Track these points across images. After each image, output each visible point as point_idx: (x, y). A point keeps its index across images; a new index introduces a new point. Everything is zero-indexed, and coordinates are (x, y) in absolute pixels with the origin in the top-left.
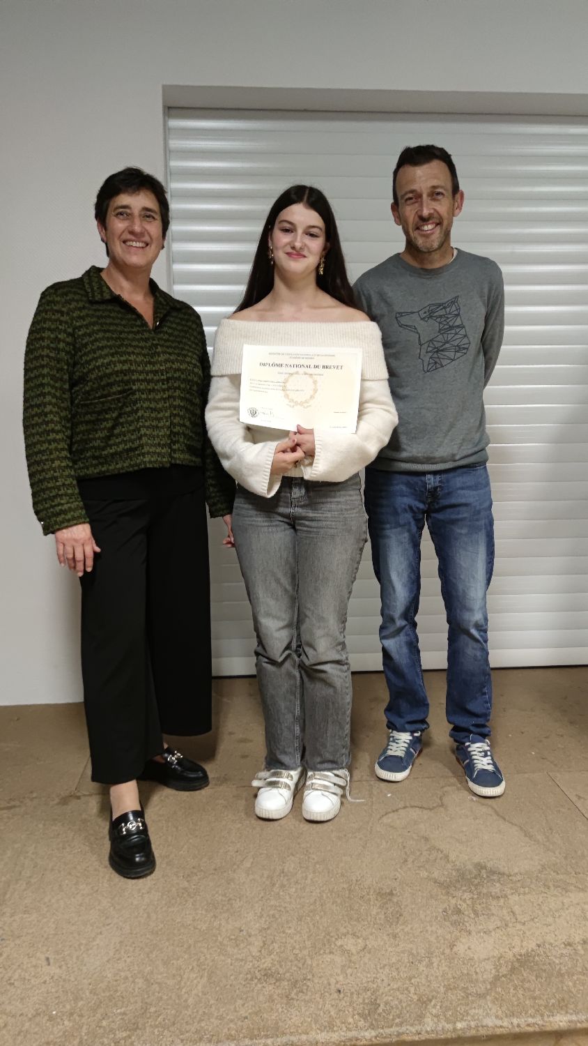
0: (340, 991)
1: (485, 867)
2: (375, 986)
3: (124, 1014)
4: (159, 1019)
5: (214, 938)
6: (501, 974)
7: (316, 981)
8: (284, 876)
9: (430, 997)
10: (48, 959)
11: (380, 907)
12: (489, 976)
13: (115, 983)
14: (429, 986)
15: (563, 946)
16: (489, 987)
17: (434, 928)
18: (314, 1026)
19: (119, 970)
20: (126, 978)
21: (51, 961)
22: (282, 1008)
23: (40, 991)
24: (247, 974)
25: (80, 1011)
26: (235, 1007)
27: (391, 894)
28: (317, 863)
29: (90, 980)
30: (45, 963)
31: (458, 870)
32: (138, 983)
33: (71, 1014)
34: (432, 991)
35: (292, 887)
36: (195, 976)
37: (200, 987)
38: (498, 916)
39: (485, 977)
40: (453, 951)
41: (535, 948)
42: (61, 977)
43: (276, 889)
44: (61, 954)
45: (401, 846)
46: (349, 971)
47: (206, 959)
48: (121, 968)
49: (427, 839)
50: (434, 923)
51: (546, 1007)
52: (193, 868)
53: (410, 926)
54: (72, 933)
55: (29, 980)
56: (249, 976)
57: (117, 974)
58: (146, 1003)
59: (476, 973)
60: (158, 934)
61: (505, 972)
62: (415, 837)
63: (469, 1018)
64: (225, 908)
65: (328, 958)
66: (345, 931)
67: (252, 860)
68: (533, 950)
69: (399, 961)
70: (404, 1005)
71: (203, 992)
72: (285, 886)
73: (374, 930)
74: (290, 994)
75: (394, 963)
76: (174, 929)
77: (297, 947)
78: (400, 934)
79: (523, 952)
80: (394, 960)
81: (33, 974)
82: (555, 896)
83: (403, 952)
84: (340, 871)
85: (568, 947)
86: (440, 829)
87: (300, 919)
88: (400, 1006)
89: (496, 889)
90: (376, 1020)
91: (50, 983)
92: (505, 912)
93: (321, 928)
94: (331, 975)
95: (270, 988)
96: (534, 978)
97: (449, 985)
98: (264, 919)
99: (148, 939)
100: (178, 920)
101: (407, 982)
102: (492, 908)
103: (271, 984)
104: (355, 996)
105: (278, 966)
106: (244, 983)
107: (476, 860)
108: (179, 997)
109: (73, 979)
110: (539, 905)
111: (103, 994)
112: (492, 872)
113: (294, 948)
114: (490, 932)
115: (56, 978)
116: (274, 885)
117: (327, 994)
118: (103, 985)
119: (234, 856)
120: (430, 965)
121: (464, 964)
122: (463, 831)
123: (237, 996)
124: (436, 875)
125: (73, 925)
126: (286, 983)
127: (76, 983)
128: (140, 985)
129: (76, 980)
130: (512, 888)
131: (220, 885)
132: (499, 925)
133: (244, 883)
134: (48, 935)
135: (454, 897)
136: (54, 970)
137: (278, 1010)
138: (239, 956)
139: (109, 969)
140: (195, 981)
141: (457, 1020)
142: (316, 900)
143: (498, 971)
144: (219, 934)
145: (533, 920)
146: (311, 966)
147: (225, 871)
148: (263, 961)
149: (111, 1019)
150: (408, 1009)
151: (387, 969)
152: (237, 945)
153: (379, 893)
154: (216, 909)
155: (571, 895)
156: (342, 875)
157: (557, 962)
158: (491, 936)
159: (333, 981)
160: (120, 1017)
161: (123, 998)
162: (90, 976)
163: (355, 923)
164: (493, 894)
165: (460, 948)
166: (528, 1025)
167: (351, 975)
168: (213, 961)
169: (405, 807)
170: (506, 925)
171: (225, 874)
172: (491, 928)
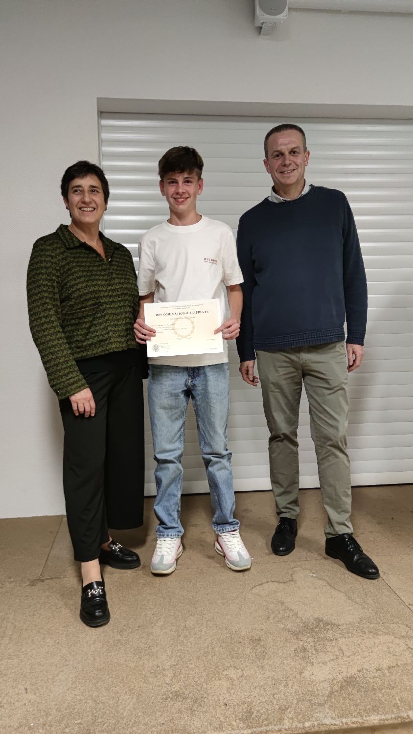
0: (226, 705)
1: (322, 621)
2: (250, 700)
3: (80, 723)
4: (104, 727)
5: (140, 672)
6: (334, 690)
7: (210, 698)
8: (186, 630)
9: (287, 707)
10: (26, 689)
11: (252, 649)
12: (327, 692)
13: (73, 704)
14: (286, 699)
15: (375, 671)
16: (326, 699)
17: (289, 662)
18: (209, 727)
19: (76, 695)
20: (81, 700)
21: (29, 690)
22: (188, 716)
23: (22, 711)
24: (163, 695)
25: (50, 722)
26: (156, 718)
27: (259, 640)
28: (209, 620)
29: (56, 702)
30: (24, 692)
31: (304, 623)
32: (89, 703)
33: (44, 725)
34: (288, 703)
35: (192, 637)
36: (128, 697)
37: (131, 704)
38: (331, 652)
39: (323, 692)
40: (302, 675)
41: (357, 673)
42: (35, 701)
43: (181, 639)
44: (35, 685)
45: (265, 609)
46: (232, 691)
47: (135, 687)
48: (77, 693)
49: (282, 603)
50: (289, 658)
51: (364, 711)
52: (124, 626)
53: (272, 662)
54: (42, 672)
55: (14, 703)
56: (164, 697)
57: (74, 698)
58: (95, 716)
59: (318, 690)
60: (101, 670)
61: (337, 689)
62: (274, 601)
63: (313, 719)
64: (147, 652)
65: (218, 683)
66: (228, 665)
67: (164, 620)
68: (355, 674)
69: (265, 683)
70: (270, 712)
71: (133, 708)
72: (187, 637)
73: (248, 664)
74: (193, 707)
75: (262, 685)
76: (112, 667)
77: (197, 676)
78: (266, 666)
79: (348, 675)
80: (262, 683)
81: (16, 700)
82: (370, 638)
83: (268, 678)
84: (224, 626)
85: (379, 671)
86: (291, 596)
87: (198, 658)
88: (267, 713)
89: (330, 635)
90: (251, 723)
91: (28, 705)
92: (336, 649)
93: (212, 663)
94: (220, 694)
95: (179, 704)
96: (356, 692)
97: (300, 698)
98: (173, 659)
99: (94, 674)
100: (115, 661)
101: (272, 697)
102: (328, 647)
103: (179, 701)
104: (236, 707)
105: (184, 690)
106: (161, 701)
107: (316, 616)
108: (117, 712)
109: (44, 702)
110: (358, 644)
111: (65, 712)
112: (328, 624)
113: (195, 677)
114: (326, 663)
115: (32, 701)
116: (179, 636)
117: (217, 707)
118: (65, 705)
119: (152, 617)
120: (286, 686)
121: (309, 684)
122: (307, 597)
123: (157, 710)
124: (289, 626)
125: (43, 666)
126: (190, 701)
127: (46, 704)
128: (90, 704)
129: (46, 702)
130: (340, 634)
131: (143, 637)
132: (332, 659)
133: (159, 635)
134: (26, 673)
135: (301, 641)
136: (31, 696)
137: (184, 718)
138: (157, 684)
139: (69, 695)
140: (128, 701)
141: (305, 721)
142: (208, 645)
143: (332, 688)
144: (143, 669)
145: (354, 654)
146: (206, 689)
147: (146, 628)
148: (174, 686)
149: (71, 728)
150: (272, 714)
151: (257, 690)
152: (155, 677)
153: (251, 639)
154: (141, 653)
155: (380, 637)
156: (226, 628)
157: (371, 681)
158: (327, 665)
159: (221, 698)
160: (78, 726)
161: (79, 713)
162: (56, 699)
163: (236, 660)
164: (328, 638)
165: (307, 674)
166: (353, 723)
167: (234, 694)
168: (140, 687)
169: (267, 582)
170: (338, 658)
171: (146, 630)
172: (327, 660)
